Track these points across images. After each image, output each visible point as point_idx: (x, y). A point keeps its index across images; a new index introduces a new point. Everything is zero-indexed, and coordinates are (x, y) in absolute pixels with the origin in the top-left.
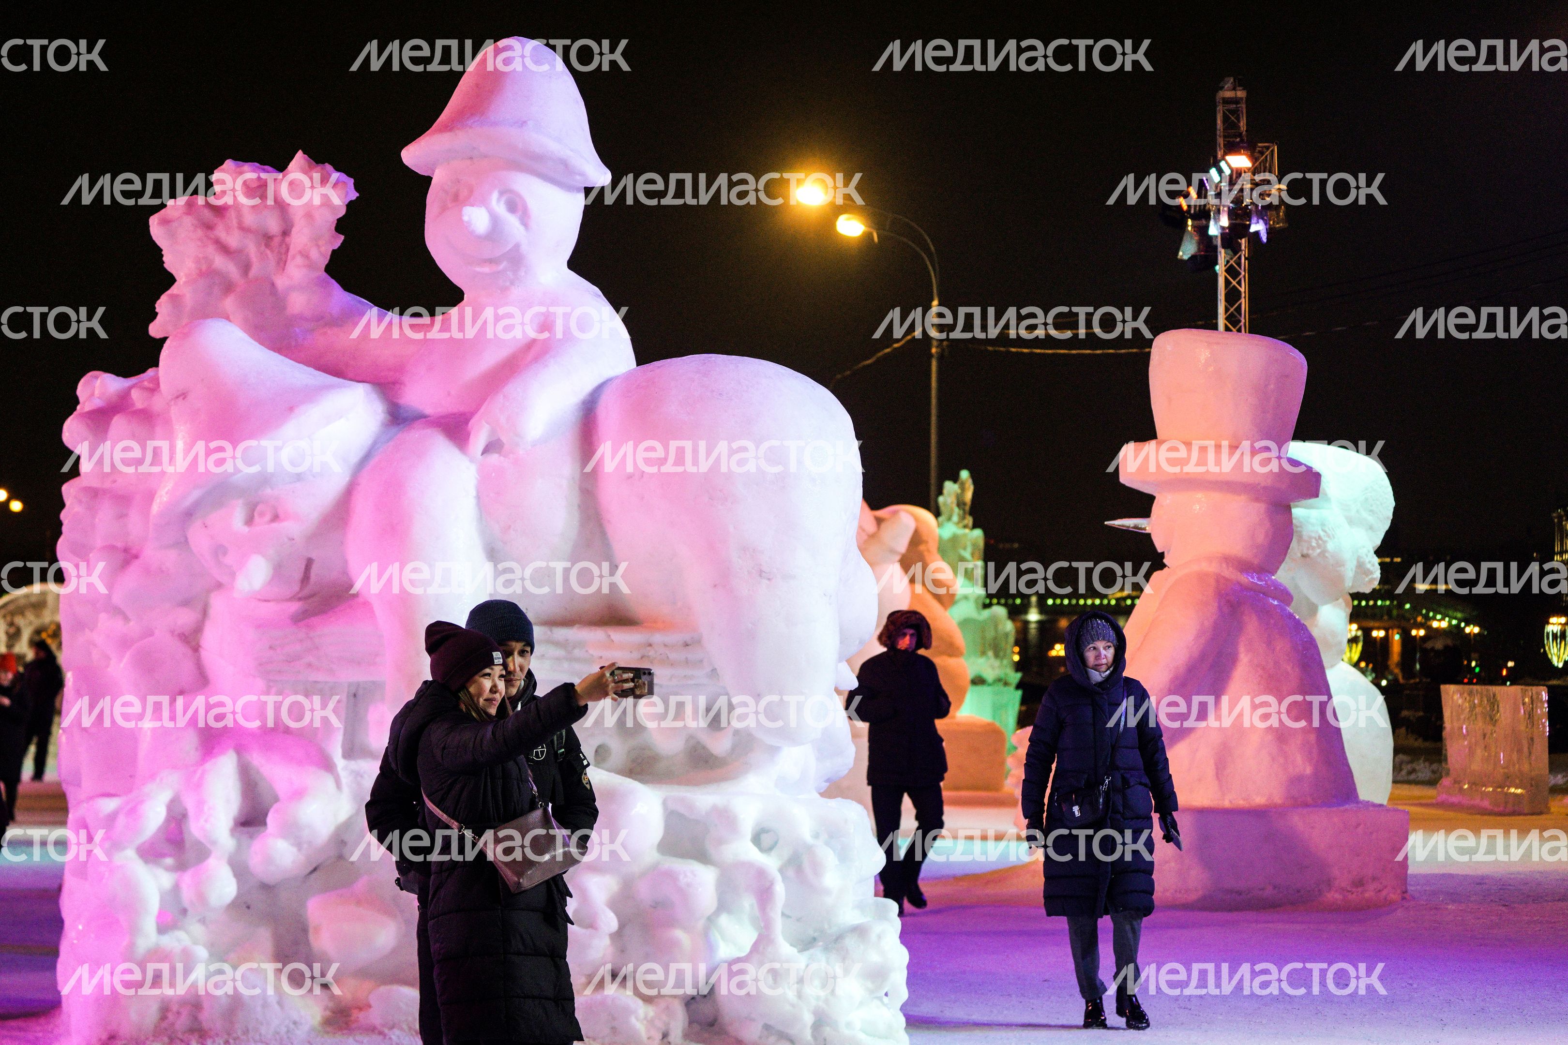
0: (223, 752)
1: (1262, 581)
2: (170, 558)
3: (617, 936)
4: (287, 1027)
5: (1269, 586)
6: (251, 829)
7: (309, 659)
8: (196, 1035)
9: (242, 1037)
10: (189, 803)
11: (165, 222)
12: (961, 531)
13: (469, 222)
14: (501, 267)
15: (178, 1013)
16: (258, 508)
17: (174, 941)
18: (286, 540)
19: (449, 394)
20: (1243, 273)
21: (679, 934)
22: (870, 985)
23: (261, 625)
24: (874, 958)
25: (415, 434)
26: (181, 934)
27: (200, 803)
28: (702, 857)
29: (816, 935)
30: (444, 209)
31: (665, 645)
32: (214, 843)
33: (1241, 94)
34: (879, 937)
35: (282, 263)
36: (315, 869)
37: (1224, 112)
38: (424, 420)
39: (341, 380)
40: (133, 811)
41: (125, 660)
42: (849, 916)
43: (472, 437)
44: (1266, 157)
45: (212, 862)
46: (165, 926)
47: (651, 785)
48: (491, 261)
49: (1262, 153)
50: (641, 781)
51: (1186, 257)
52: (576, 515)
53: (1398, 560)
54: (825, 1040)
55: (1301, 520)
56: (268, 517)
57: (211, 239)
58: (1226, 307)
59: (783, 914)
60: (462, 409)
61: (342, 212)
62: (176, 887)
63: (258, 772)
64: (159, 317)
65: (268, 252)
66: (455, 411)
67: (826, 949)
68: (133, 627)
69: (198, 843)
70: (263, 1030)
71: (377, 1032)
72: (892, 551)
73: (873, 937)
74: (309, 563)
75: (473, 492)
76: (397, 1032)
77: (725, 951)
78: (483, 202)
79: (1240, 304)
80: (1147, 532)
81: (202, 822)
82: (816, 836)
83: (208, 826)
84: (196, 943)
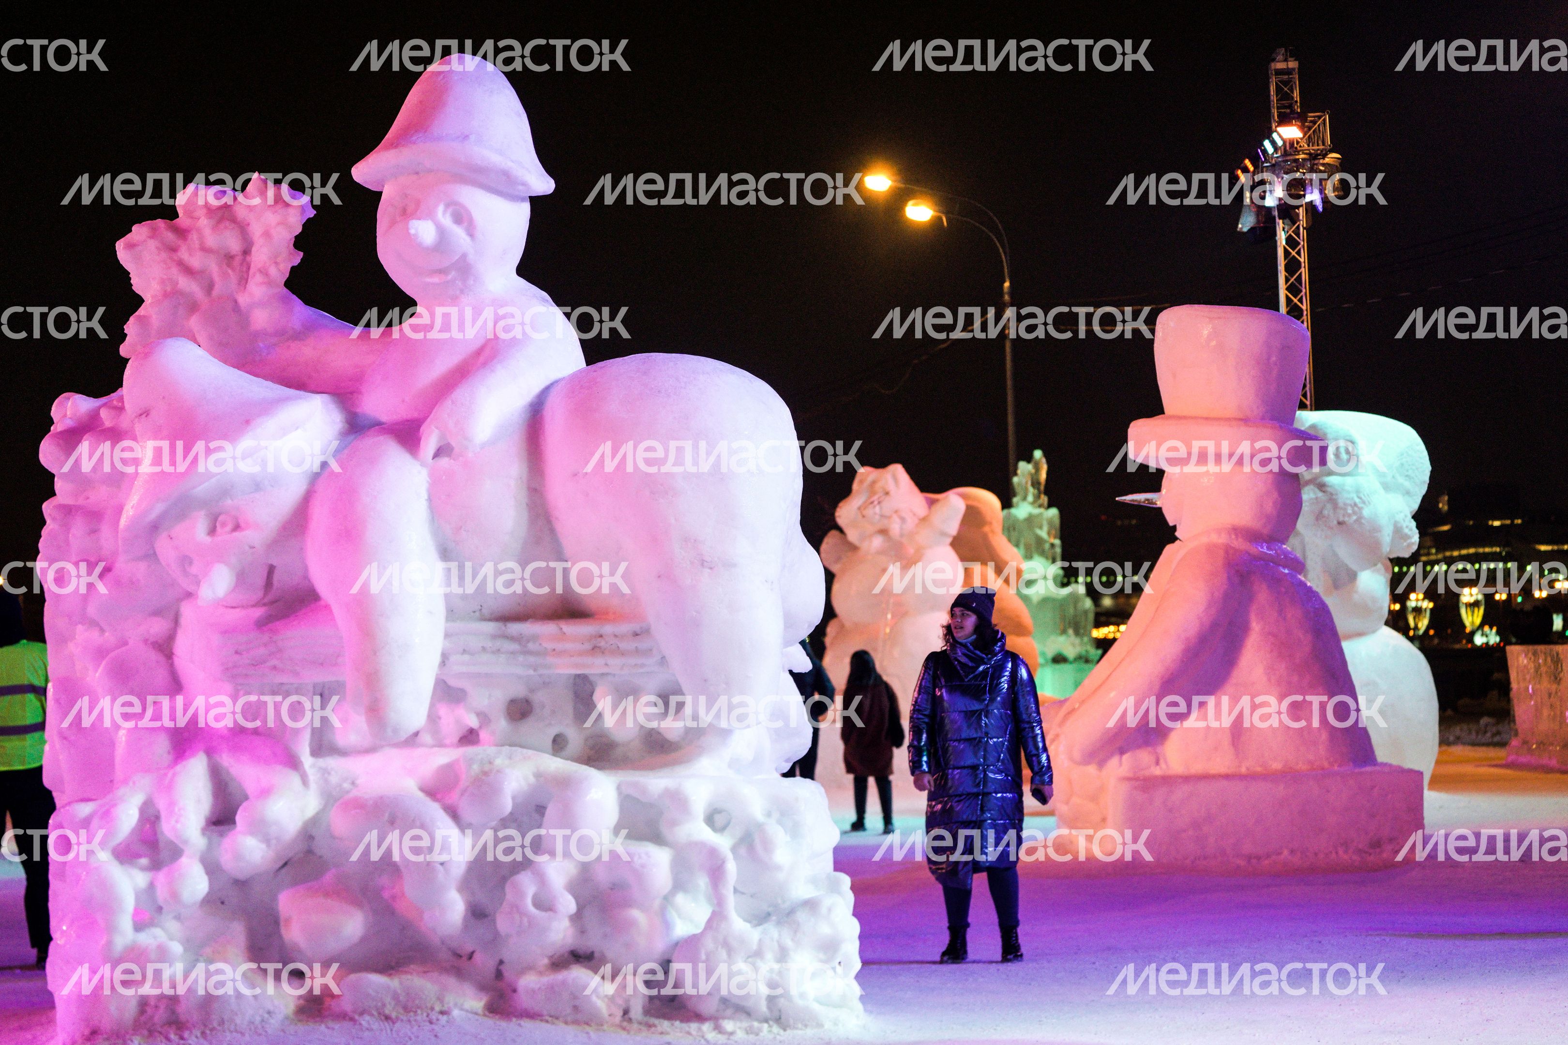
0: (193, 755)
1: (1271, 550)
2: (141, 570)
3: (577, 918)
4: (261, 1016)
5: (1278, 555)
6: (222, 828)
7: (274, 662)
8: (174, 1027)
9: (218, 1028)
10: (161, 804)
11: (131, 246)
12: (1037, 511)
13: (416, 235)
14: (450, 277)
15: (156, 1007)
16: (220, 519)
17: (149, 938)
18: (247, 548)
19: (403, 401)
20: (1302, 243)
21: (636, 914)
22: (822, 956)
23: (227, 631)
24: (825, 929)
25: (371, 441)
26: (157, 931)
27: (172, 804)
28: (657, 839)
29: (770, 909)
30: (393, 223)
31: (616, 636)
32: (186, 842)
33: (1293, 64)
34: (830, 910)
35: (243, 281)
36: (286, 864)
37: (1276, 83)
38: (377, 427)
39: (302, 393)
40: (107, 815)
41: (100, 670)
42: (801, 891)
43: (422, 442)
44: (1319, 126)
45: (184, 860)
46: (140, 925)
47: (607, 772)
48: (441, 271)
49: (1314, 122)
50: (599, 768)
51: (1245, 230)
52: (525, 514)
53: (1519, 521)
54: (780, 1011)
55: (1337, 487)
56: (229, 527)
57: (174, 261)
58: (1286, 277)
59: (736, 890)
60: (416, 415)
61: (299, 229)
62: (152, 886)
63: (228, 773)
64: (127, 338)
65: (230, 271)
66: (409, 417)
67: (779, 923)
68: (109, 637)
69: (172, 843)
70: (238, 1021)
71: (347, 1018)
72: (943, 534)
73: (824, 910)
74: (271, 570)
75: (424, 495)
76: (367, 1017)
77: (682, 929)
78: (430, 215)
79: (1301, 274)
80: (1158, 506)
81: (173, 822)
82: (769, 815)
83: (179, 826)
84: (171, 939)
